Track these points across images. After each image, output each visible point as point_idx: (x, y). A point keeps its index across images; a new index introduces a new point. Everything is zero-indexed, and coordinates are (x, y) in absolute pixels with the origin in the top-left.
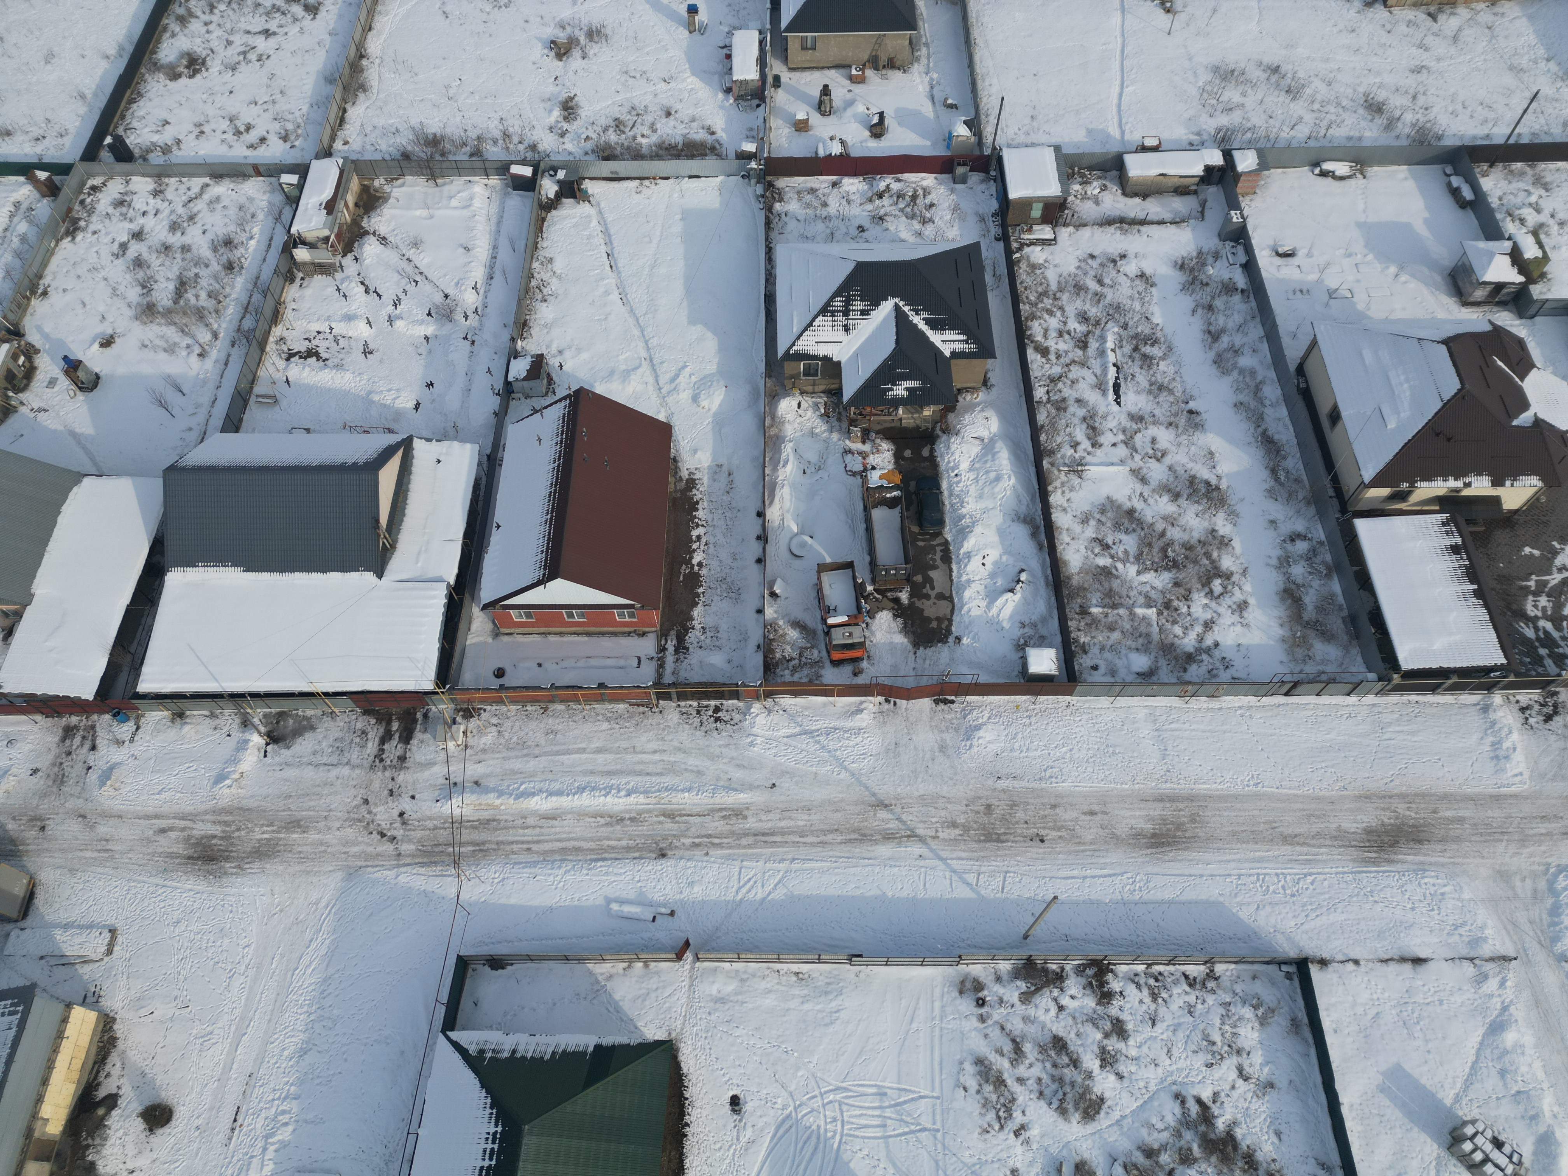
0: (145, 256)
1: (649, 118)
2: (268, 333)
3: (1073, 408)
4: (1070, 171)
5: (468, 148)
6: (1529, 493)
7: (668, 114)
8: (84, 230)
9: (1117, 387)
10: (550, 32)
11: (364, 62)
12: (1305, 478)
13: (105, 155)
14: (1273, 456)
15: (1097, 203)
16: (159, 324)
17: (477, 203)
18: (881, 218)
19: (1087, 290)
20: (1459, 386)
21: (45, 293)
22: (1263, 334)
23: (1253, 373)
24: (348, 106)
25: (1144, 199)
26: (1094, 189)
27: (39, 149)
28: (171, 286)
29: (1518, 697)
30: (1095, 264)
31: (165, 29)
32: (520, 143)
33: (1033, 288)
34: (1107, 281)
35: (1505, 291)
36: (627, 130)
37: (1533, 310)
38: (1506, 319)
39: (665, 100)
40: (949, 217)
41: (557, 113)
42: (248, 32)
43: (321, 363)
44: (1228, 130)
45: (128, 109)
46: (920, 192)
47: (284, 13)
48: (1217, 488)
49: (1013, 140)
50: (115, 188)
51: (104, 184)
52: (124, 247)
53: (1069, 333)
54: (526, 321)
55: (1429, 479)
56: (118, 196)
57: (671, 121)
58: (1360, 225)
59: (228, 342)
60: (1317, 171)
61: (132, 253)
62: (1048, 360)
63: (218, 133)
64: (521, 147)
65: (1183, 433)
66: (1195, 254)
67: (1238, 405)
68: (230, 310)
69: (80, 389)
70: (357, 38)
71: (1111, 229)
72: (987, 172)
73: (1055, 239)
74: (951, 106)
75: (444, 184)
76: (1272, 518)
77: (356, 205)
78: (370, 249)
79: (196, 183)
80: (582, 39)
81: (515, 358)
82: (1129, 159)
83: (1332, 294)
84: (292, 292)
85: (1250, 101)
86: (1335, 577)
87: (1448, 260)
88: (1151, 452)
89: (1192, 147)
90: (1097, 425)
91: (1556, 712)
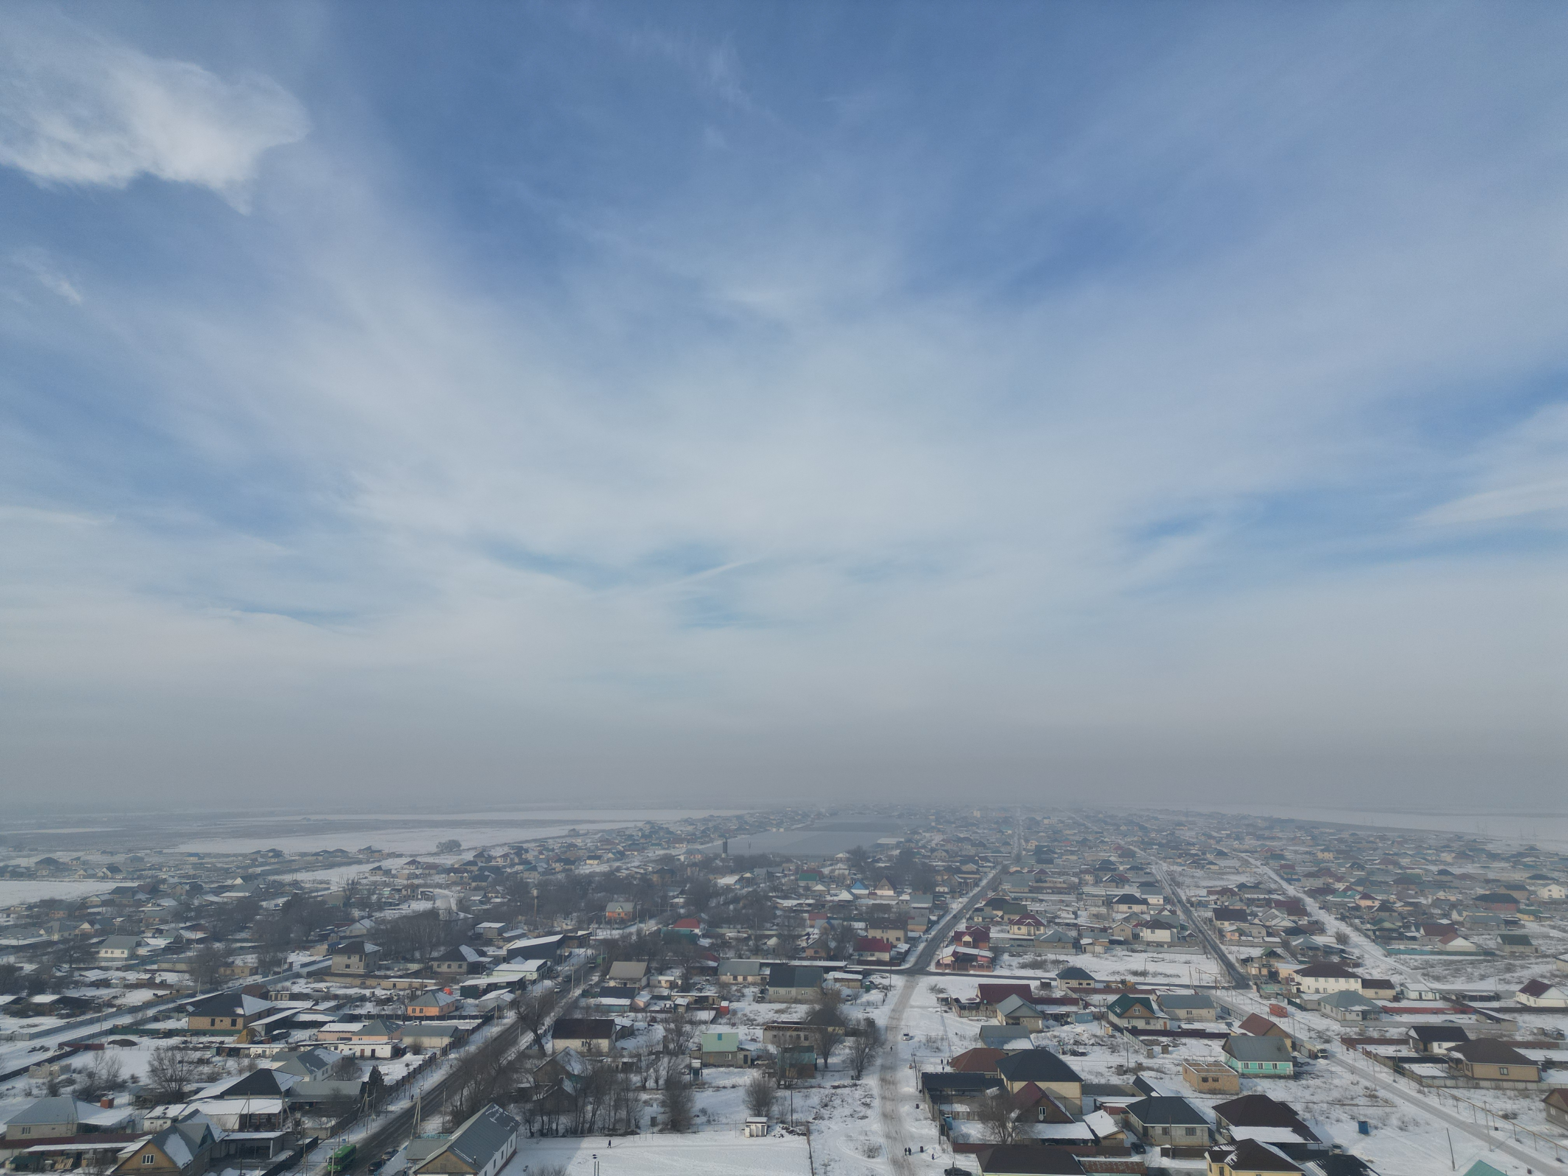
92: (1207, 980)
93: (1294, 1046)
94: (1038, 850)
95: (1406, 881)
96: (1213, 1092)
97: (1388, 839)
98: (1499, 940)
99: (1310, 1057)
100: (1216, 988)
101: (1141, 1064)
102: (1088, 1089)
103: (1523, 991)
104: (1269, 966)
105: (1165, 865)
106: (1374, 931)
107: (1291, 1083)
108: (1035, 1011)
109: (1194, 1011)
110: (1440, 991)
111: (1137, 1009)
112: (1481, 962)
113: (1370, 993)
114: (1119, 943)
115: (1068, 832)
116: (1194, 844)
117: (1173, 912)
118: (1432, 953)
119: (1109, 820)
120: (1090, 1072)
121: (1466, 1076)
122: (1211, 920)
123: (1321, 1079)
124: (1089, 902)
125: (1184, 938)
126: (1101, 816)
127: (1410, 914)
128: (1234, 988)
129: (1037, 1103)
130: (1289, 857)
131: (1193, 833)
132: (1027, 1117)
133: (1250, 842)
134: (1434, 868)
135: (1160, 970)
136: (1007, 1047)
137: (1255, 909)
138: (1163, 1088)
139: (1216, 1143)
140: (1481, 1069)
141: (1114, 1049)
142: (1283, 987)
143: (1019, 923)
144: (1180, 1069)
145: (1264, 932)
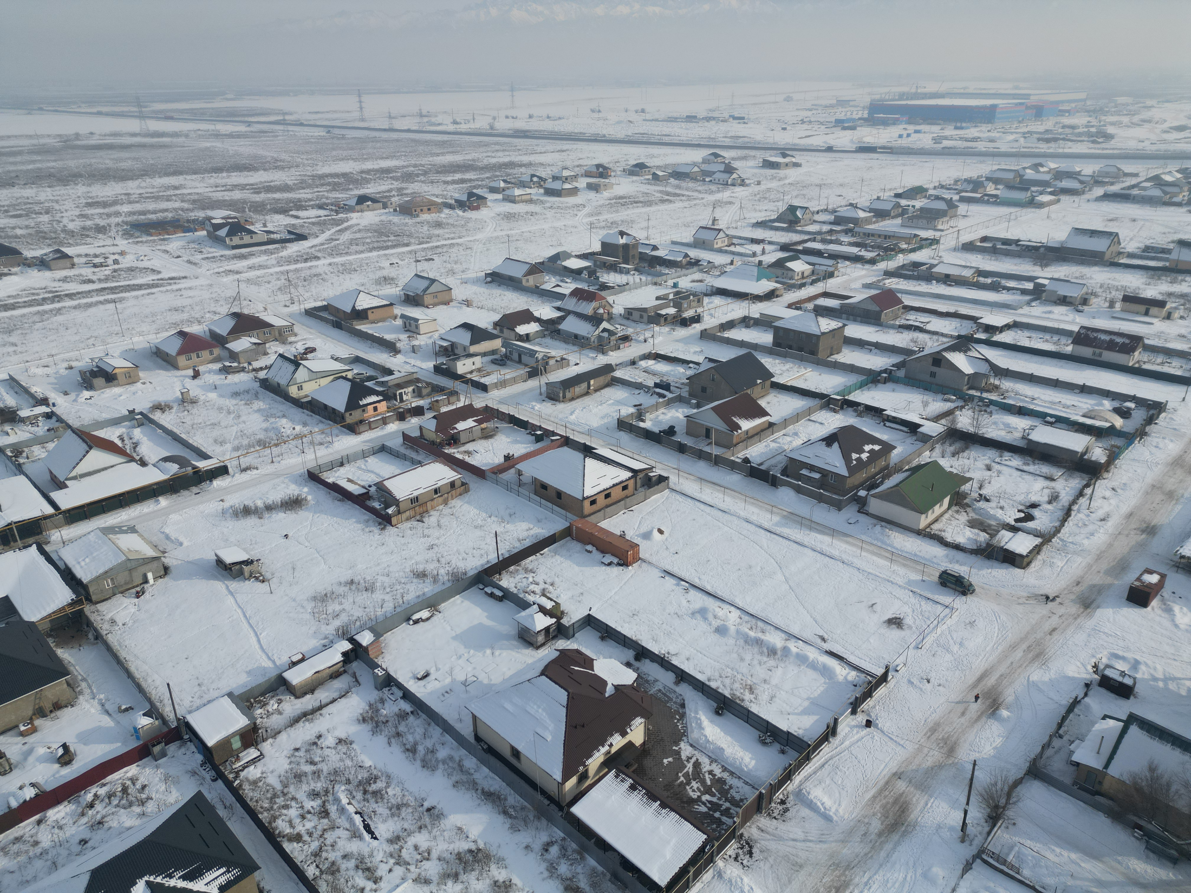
3: (344, 865)
4: (248, 704)
6: (642, 728)
9: (367, 828)
12: (526, 804)
14: (498, 803)
15: (280, 713)
18: (100, 823)
19: (305, 774)
20: (566, 693)
22: (441, 731)
23: (451, 758)
25: (313, 693)
26: (273, 705)
29: (728, 853)
30: (301, 753)
33: (263, 797)
34: (317, 759)
35: (551, 630)
37: (571, 632)
38: (562, 644)
40: (163, 787)
44: (343, 627)
46: (129, 783)
48: (479, 850)
49: (191, 707)
53: (309, 812)
55: (591, 756)
58: (455, 638)
60: (411, 622)
62: (304, 842)
65: (432, 828)
66: (368, 708)
67: (456, 785)
71: (301, 724)
72: (180, 738)
73: (262, 754)
74: (127, 710)
76: (524, 845)
82: (287, 675)
83: (465, 684)
85: (347, 604)
86: (587, 856)
87: (514, 632)
88: (419, 857)
89: (326, 647)
90: (369, 865)
91: (751, 847)
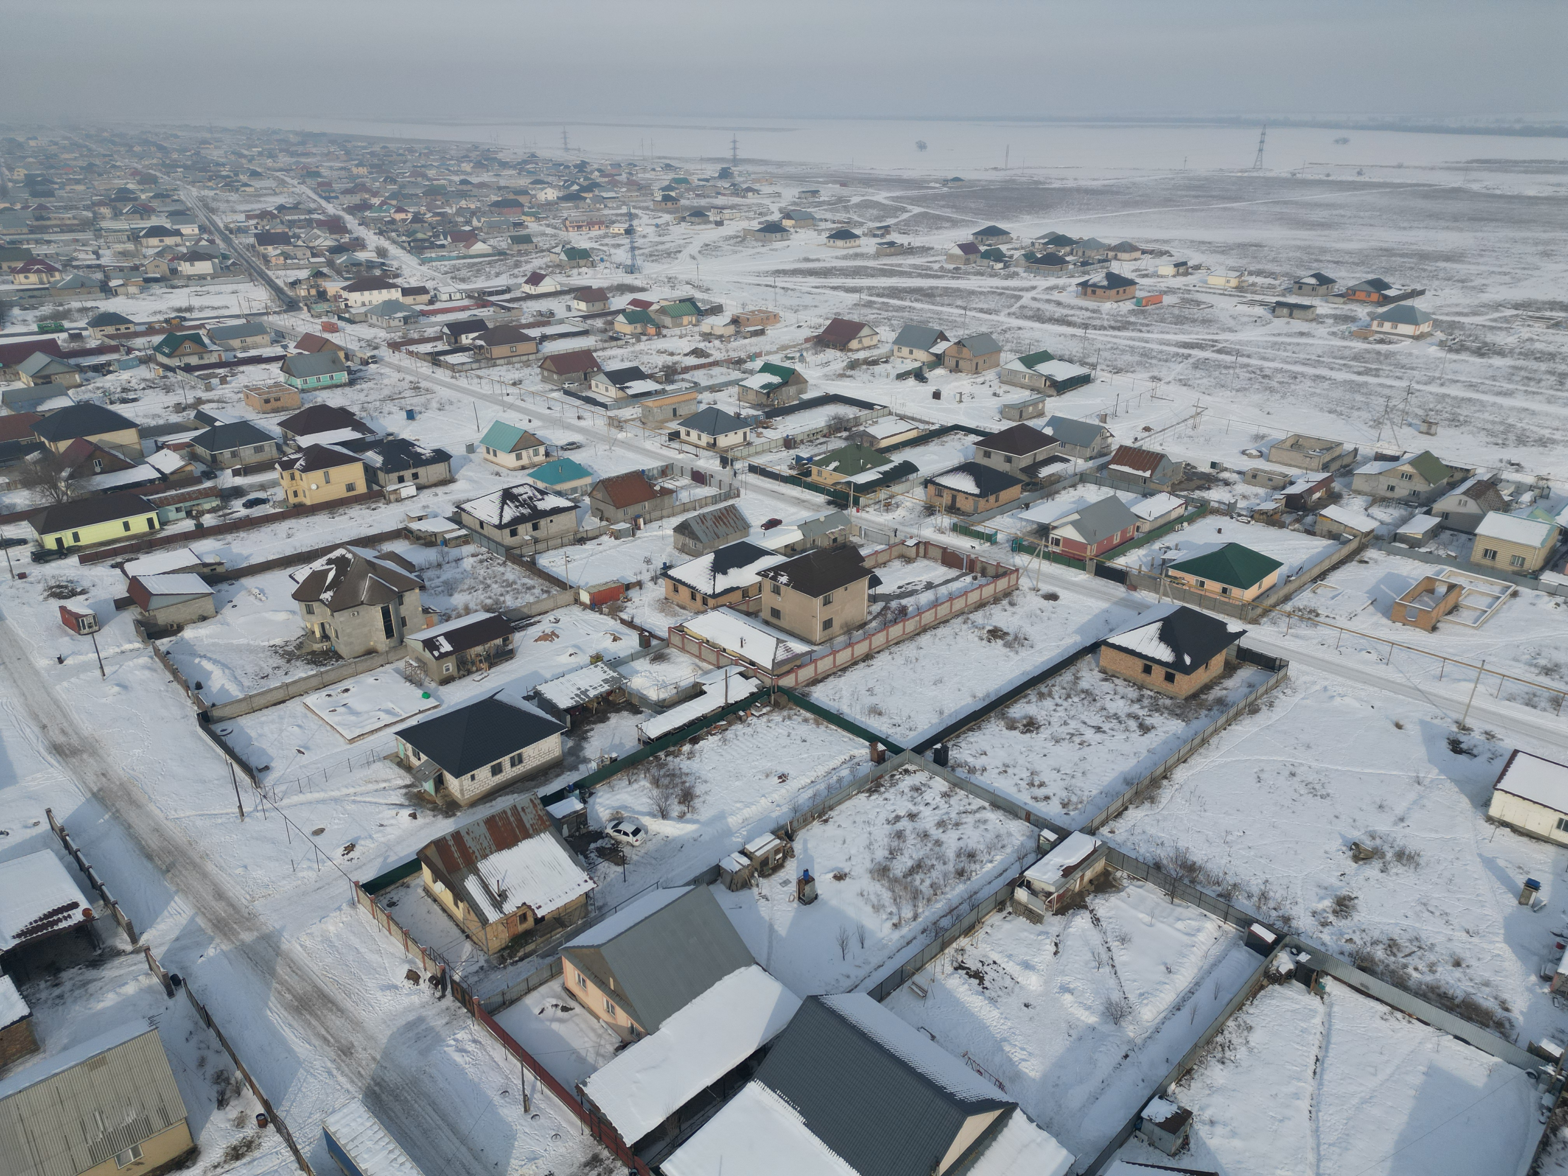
0: (908, 833)
1: (1432, 958)
2: (955, 939)
5: (1220, 889)
7: (1457, 964)
8: (881, 794)
10: (1356, 835)
11: (1165, 782)
13: (929, 754)
16: (883, 885)
17: (1201, 937)
21: (826, 821)
24: (1130, 806)
27: (890, 732)
28: (910, 863)
31: (1025, 697)
32: (1275, 909)
36: (1400, 955)
39: (1459, 949)
41: (1327, 903)
42: (1085, 723)
43: (980, 989)
45: (964, 733)
47: (1120, 722)
50: (920, 778)
51: (915, 772)
52: (898, 818)
54: (1192, 1069)
56: (918, 784)
57: (1458, 973)
59: (921, 928)
61: (899, 826)
63: (1017, 777)
64: (1274, 914)
68: (939, 905)
69: (799, 898)
70: (1168, 764)
75: (1179, 906)
77: (1091, 881)
78: (1081, 921)
79: (978, 802)
80: (1389, 855)
81: (1161, 1098)
84: (995, 918)
92: (257, 307)
93: (347, 358)
94: (30, 181)
95: (434, 192)
96: (276, 411)
97: (416, 151)
98: (509, 241)
99: (362, 364)
100: (267, 314)
101: (200, 399)
102: (145, 433)
103: (526, 282)
104: (317, 286)
105: (194, 189)
106: (409, 243)
107: (347, 390)
108: (69, 365)
109: (249, 340)
110: (465, 291)
111: (188, 346)
112: (496, 261)
113: (409, 300)
114: (156, 280)
115: (67, 156)
116: (223, 165)
117: (211, 242)
118: (458, 258)
119: (117, 139)
120: (146, 416)
121: (487, 358)
122: (253, 246)
123: (373, 382)
124: (110, 239)
125: (227, 267)
126: (105, 134)
127: (439, 223)
128: (285, 311)
129: (90, 457)
130: (325, 174)
131: (222, 152)
132: (81, 471)
133: (284, 160)
134: (457, 179)
135: (207, 304)
136: (40, 409)
137: (297, 231)
138: (225, 417)
139: (285, 454)
140: (498, 351)
141: (168, 389)
142: (333, 305)
143: (25, 270)
144: (241, 395)
145: (309, 253)
